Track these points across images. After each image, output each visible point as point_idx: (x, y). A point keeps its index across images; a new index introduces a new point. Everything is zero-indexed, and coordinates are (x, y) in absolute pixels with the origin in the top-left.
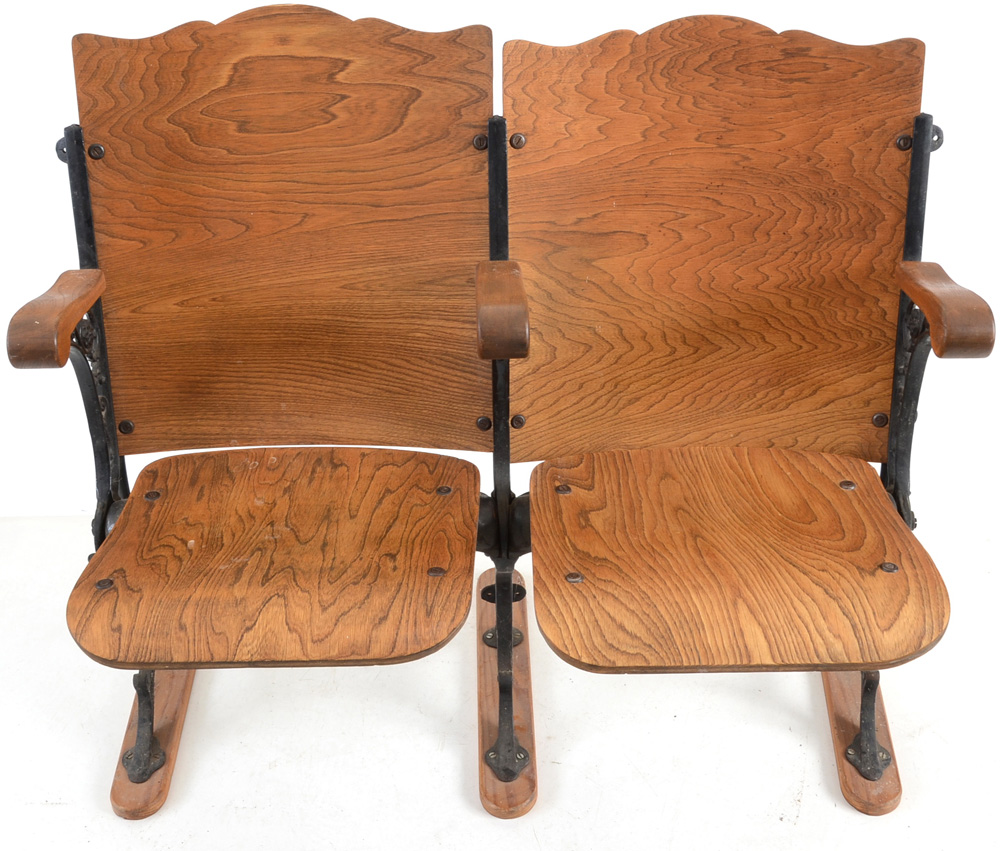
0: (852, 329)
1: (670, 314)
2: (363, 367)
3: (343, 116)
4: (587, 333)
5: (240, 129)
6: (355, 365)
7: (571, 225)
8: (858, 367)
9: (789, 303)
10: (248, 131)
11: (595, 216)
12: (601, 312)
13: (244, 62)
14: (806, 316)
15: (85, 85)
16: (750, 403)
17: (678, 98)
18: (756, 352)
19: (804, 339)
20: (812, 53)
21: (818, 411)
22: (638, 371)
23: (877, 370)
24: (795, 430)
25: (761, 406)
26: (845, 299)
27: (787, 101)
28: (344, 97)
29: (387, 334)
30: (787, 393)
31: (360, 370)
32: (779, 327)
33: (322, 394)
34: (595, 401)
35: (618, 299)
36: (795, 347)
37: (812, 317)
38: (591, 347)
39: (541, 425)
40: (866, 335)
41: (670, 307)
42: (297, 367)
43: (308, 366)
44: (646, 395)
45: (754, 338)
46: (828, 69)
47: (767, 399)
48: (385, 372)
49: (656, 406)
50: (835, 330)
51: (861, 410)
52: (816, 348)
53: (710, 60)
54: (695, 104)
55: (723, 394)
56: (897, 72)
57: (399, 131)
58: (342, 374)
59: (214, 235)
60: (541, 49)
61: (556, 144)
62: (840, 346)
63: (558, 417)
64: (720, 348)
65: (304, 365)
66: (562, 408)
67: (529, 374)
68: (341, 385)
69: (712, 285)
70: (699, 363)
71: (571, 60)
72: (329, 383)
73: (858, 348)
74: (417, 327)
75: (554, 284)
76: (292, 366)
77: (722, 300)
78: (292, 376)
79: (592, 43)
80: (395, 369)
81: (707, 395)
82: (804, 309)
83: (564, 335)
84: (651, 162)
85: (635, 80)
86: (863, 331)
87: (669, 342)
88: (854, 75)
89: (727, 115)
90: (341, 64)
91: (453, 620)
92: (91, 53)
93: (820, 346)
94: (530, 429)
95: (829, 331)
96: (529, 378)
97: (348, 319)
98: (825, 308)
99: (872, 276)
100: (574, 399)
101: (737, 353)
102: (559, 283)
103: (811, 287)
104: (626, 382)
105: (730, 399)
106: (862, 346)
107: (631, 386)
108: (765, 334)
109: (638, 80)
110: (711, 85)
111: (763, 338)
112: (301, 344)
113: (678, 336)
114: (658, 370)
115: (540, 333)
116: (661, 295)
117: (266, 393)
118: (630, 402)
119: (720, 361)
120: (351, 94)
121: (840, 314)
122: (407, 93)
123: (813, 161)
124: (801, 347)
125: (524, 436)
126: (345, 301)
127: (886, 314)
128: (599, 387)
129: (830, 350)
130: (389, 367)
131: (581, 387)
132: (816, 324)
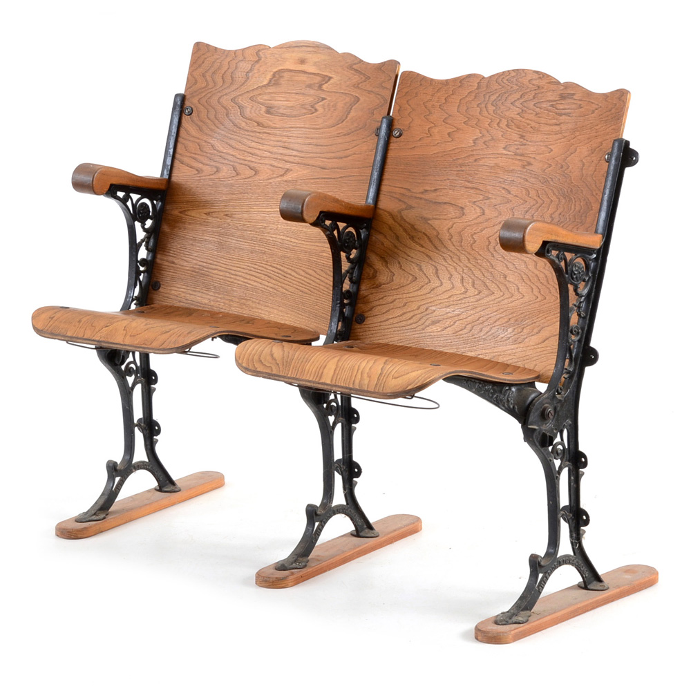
1: (469, 265)
2: (293, 273)
3: (321, 110)
4: (416, 268)
5: (268, 112)
7: (420, 193)
10: (271, 114)
11: (436, 190)
12: (428, 256)
13: (280, 71)
15: (193, 71)
16: (503, 335)
17: (498, 121)
18: (512, 299)
19: (540, 292)
20: (575, 97)
21: (539, 346)
22: (442, 301)
24: (525, 358)
25: (509, 338)
27: (557, 128)
28: (324, 99)
30: (525, 331)
31: (291, 275)
32: (528, 282)
33: (268, 288)
34: (412, 317)
35: (439, 248)
36: (534, 297)
37: (546, 277)
38: (416, 278)
39: (374, 325)
41: (469, 260)
42: (259, 268)
43: (265, 268)
44: (444, 319)
45: (513, 288)
46: (581, 107)
47: (513, 333)
48: (303, 278)
49: (448, 329)
53: (521, 97)
54: (507, 126)
55: (490, 327)
56: (613, 111)
57: (344, 122)
58: (281, 277)
59: (237, 174)
60: (424, 78)
61: (420, 139)
63: (386, 322)
64: (493, 293)
65: (263, 267)
67: (373, 288)
68: (279, 284)
70: (480, 302)
71: (441, 88)
72: (273, 282)
75: (402, 230)
77: (500, 259)
78: (255, 274)
79: (455, 80)
80: (308, 276)
81: (481, 326)
82: (543, 270)
83: (401, 266)
84: (475, 160)
85: (475, 106)
87: (465, 284)
88: (593, 112)
89: (524, 134)
90: (327, 79)
92: (202, 53)
93: (547, 298)
94: (367, 326)
96: (373, 290)
100: (399, 312)
101: (502, 298)
102: (405, 230)
104: (433, 308)
105: (493, 331)
107: (436, 311)
108: (520, 286)
109: (478, 106)
110: (518, 114)
111: (518, 289)
113: (471, 281)
114: (454, 303)
116: (465, 251)
117: (239, 282)
118: (433, 323)
119: (492, 302)
120: (327, 97)
122: (353, 99)
123: (564, 169)
124: (537, 298)
125: (362, 330)
128: (416, 308)
130: (305, 275)
131: (405, 305)
132: (548, 281)
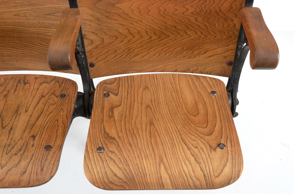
0: (221, 30)
1: (149, 24)
4: (116, 32)
6: (28, 44)
8: (223, 45)
9: (196, 20)
12: (121, 24)
14: (203, 25)
16: (181, 55)
18: (183, 38)
19: (202, 33)
21: (206, 59)
22: (137, 45)
23: (230, 46)
24: (197, 65)
25: (185, 57)
26: (219, 19)
29: (37, 33)
30: (195, 52)
31: (30, 46)
32: (192, 29)
33: (19, 54)
34: (122, 56)
35: (127, 19)
36: (198, 36)
37: (206, 25)
38: (118, 37)
39: (101, 65)
40: (227, 33)
41: (148, 21)
42: (6, 45)
43: (10, 44)
44: (141, 53)
45: (182, 33)
47: (187, 54)
48: (40, 47)
49: (145, 57)
50: (214, 31)
51: (223, 60)
52: (207, 37)
55: (171, 52)
58: (24, 47)
62: (216, 37)
63: (108, 62)
64: (169, 36)
65: (8, 44)
66: (109, 59)
67: (94, 49)
68: (25, 51)
69: (165, 13)
70: (161, 42)
72: (20, 50)
73: (223, 38)
74: (48, 31)
75: (100, 15)
76: (4, 44)
77: (169, 18)
78: (5, 48)
80: (43, 46)
81: (165, 53)
82: (202, 22)
83: (106, 34)
86: (226, 32)
87: (149, 34)
91: (51, 173)
93: (208, 36)
94: (97, 67)
95: (212, 31)
96: (94, 50)
97: (21, 28)
98: (211, 22)
99: (231, 11)
100: (113, 56)
101: (176, 38)
102: (101, 14)
103: (206, 14)
104: (133, 49)
105: (173, 54)
106: (225, 37)
107: (135, 50)
108: (187, 31)
111: (186, 33)
112: (4, 37)
113: (152, 32)
114: (145, 44)
115: (96, 33)
116: (144, 17)
118: (135, 56)
119: (169, 41)
121: (217, 25)
124: (201, 36)
125: (95, 69)
126: (17, 21)
127: (235, 25)
128: (122, 51)
129: (212, 38)
130: (41, 45)
131: (115, 51)
132: (207, 28)
